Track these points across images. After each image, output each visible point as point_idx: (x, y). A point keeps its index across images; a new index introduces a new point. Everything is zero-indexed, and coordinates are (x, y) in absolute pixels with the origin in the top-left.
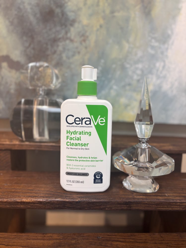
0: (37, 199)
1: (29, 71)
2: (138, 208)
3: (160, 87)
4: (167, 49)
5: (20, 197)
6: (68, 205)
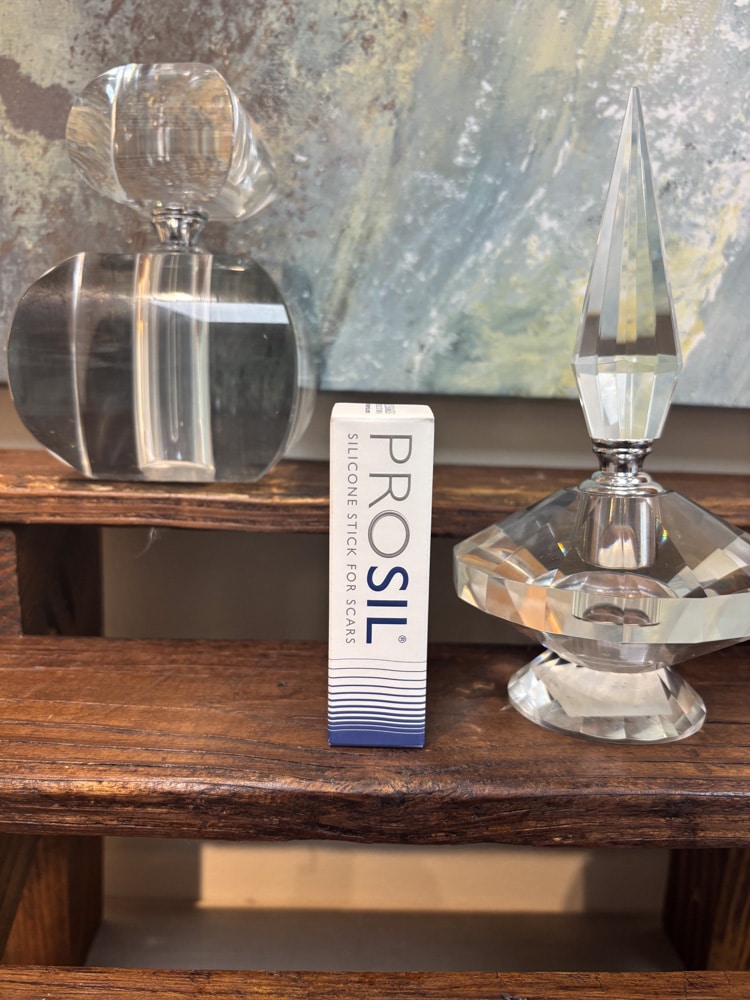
0: (155, 780)
5: (61, 769)
6: (334, 816)
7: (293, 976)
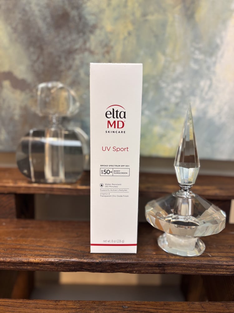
0: (47, 259)
1: (39, 93)
2: (174, 271)
3: (205, 113)
4: (215, 63)
5: (27, 256)
7: (78, 301)
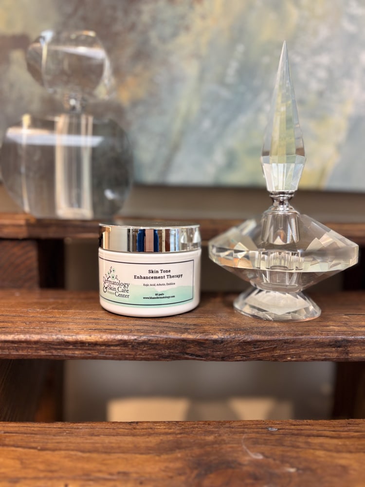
0: (114, 335)
5: (72, 331)
6: (193, 349)
